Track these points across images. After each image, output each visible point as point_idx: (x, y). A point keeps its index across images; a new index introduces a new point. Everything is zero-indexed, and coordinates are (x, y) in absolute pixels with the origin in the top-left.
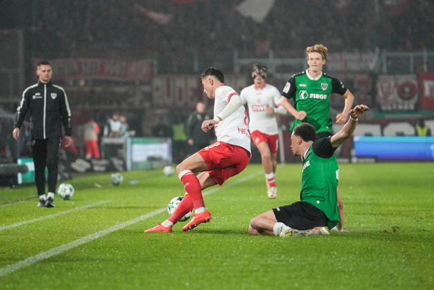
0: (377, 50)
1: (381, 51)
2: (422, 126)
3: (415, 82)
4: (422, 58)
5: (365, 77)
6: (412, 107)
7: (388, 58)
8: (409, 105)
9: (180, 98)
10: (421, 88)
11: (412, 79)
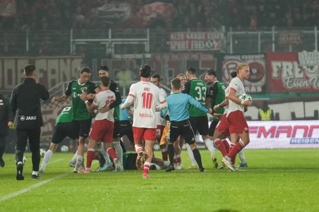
0: (223, 28)
1: (227, 30)
2: (265, 109)
3: (263, 63)
4: (270, 37)
5: (211, 57)
6: (260, 90)
7: (235, 37)
8: (256, 87)
9: (10, 82)
10: (269, 69)
11: (259, 59)
